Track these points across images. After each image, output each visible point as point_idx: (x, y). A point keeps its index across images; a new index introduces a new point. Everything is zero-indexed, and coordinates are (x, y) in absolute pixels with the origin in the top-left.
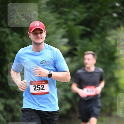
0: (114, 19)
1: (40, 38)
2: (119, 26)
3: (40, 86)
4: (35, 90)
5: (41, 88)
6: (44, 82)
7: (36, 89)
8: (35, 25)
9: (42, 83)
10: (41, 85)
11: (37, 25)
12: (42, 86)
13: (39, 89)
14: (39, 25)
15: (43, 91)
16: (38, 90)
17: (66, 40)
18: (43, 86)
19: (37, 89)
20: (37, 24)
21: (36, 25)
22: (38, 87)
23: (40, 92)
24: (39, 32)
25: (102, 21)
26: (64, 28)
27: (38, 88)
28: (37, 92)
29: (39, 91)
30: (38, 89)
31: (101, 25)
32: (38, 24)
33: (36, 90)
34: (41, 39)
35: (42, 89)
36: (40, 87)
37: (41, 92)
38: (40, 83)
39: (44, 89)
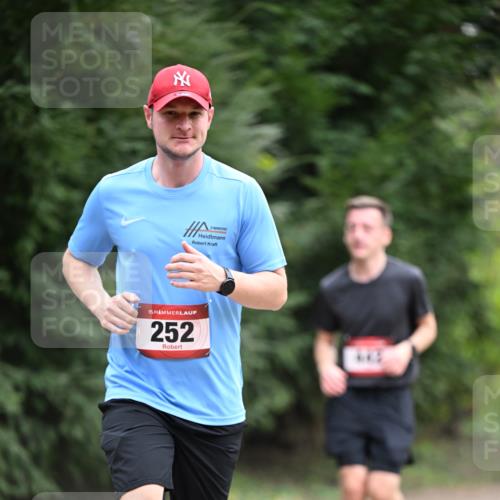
0: (468, 45)
1: (190, 134)
2: (486, 74)
3: (175, 324)
4: (155, 338)
5: (181, 332)
6: (195, 312)
7: (159, 337)
8: (176, 83)
9: (186, 313)
10: (180, 322)
11: (182, 85)
12: (183, 326)
13: (171, 335)
14: (188, 84)
15: (187, 347)
16: (168, 339)
17: (272, 132)
18: (187, 327)
19: (163, 335)
20: (181, 79)
21: (179, 81)
22: (171, 327)
23: (176, 347)
24: (189, 110)
25: (416, 55)
26: (265, 84)
27: (168, 331)
28: (164, 346)
29: (174, 344)
30: (168, 335)
31: (412, 69)
32: (185, 79)
33: (161, 340)
34: (194, 137)
35: (185, 339)
36: (178, 328)
37: (180, 350)
38: (177, 313)
39: (192, 340)
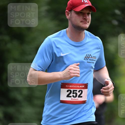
3: (76, 91)
5: (78, 94)
6: (84, 86)
7: (70, 95)
10: (78, 90)
11: (85, 2)
12: (79, 92)
13: (75, 95)
15: (80, 99)
22: (75, 92)
27: (73, 93)
28: (72, 99)
30: (73, 95)
33: (71, 97)
37: (77, 100)
38: (77, 86)
39: (82, 97)
